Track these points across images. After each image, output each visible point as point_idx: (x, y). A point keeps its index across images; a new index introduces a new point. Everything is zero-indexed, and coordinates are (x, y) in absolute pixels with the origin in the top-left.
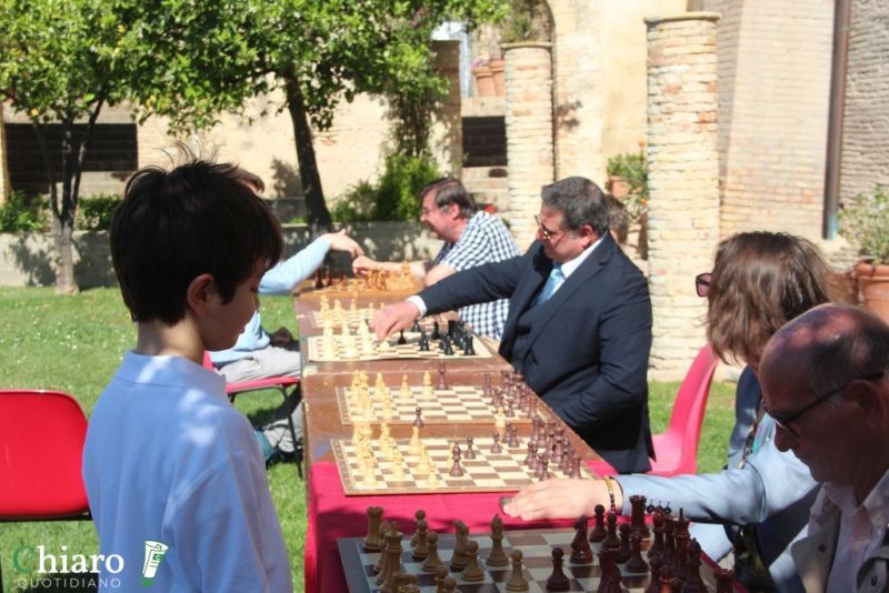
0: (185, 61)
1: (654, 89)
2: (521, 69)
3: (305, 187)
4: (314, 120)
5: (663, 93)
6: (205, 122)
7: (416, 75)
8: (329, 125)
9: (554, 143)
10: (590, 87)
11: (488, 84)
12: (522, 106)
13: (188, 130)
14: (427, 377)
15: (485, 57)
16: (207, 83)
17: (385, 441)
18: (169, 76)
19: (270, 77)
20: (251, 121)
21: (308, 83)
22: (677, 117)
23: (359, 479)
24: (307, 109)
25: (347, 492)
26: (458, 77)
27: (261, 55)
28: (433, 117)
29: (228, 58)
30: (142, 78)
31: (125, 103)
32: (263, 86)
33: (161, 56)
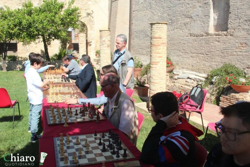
0: (25, 33)
1: (101, 41)
2: (81, 36)
3: (46, 54)
4: (47, 43)
5: (102, 41)
6: (29, 43)
7: (64, 37)
8: (50, 44)
9: (87, 48)
10: (93, 39)
11: (77, 38)
12: (81, 42)
13: (26, 45)
14: (62, 86)
15: (77, 33)
16: (29, 37)
17: (54, 95)
18: (23, 36)
19: (40, 36)
20: (37, 43)
21: (46, 37)
22: (104, 45)
23: (50, 101)
24: (46, 41)
25: (48, 103)
26: (71, 37)
27: (38, 33)
28: (67, 43)
29: (33, 33)
30: (18, 36)
31: (15, 40)
32: (39, 38)
33: (21, 32)
